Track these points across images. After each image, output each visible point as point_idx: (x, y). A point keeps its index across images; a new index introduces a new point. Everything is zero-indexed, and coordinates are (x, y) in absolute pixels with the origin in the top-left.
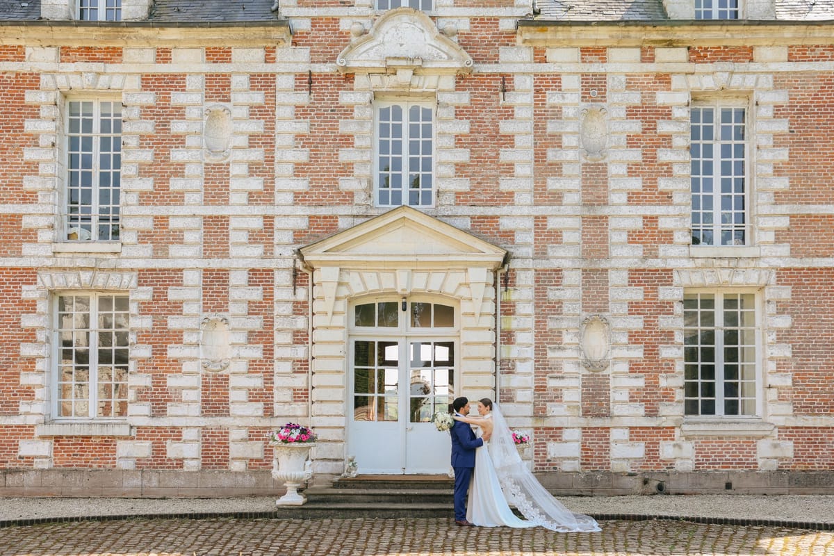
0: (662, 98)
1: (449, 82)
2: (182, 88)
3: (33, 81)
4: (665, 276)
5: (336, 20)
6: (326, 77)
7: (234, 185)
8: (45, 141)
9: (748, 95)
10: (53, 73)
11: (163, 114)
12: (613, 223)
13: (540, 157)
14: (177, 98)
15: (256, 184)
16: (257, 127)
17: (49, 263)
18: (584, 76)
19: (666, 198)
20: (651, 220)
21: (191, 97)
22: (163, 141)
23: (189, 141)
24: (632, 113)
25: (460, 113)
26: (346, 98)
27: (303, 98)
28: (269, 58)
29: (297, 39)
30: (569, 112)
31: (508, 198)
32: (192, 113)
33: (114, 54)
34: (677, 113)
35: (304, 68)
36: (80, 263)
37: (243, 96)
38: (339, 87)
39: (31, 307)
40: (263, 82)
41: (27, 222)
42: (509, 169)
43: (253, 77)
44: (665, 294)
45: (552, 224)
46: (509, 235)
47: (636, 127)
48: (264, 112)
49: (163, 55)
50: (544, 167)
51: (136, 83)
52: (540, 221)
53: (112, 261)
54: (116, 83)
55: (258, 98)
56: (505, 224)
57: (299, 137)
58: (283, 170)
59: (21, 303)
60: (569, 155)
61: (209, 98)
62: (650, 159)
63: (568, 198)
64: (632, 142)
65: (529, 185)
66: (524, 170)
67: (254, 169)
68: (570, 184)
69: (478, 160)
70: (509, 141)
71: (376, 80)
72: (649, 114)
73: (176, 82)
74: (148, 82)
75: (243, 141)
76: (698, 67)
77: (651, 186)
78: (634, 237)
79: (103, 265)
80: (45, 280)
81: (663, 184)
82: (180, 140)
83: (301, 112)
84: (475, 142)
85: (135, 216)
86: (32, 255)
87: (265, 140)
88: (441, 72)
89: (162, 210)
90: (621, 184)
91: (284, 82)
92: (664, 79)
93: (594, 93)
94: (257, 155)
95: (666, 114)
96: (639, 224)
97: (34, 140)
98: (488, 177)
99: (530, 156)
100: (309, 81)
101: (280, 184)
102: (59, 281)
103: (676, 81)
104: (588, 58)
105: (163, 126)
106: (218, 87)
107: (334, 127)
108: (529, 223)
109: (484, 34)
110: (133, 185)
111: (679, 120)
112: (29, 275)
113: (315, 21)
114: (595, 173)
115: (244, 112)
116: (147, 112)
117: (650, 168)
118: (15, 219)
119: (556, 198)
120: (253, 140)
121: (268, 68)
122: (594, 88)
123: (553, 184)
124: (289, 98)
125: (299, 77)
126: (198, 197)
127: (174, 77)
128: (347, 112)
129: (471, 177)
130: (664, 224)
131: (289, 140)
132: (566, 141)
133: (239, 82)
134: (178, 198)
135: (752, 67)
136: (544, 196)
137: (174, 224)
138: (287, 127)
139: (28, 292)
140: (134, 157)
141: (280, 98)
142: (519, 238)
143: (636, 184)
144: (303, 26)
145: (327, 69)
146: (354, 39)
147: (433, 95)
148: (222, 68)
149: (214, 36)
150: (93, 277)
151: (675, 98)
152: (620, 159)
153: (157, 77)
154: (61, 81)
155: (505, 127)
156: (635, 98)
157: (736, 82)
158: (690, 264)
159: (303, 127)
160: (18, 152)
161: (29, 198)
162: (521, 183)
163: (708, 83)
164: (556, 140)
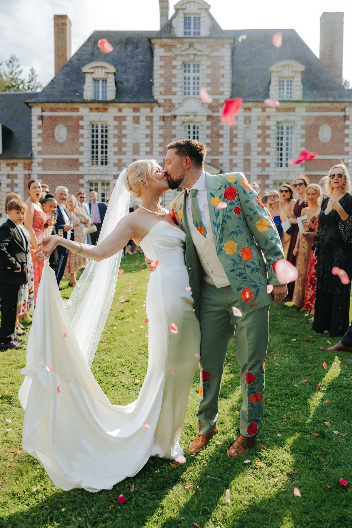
0: (268, 123)
1: (205, 119)
2: (125, 120)
3: (81, 118)
4: (267, 177)
5: (171, 100)
6: (168, 117)
7: (141, 149)
8: (85, 136)
9: (294, 122)
10: (88, 116)
11: (120, 128)
12: (252, 161)
13: (231, 141)
14: (124, 123)
15: (148, 149)
16: (148, 132)
17: (88, 173)
18: (245, 117)
19: (268, 153)
20: (264, 160)
21: (128, 123)
22: (120, 136)
23: (128, 136)
24: (259, 128)
25: (208, 128)
26: (174, 123)
27: (162, 123)
28: (151, 111)
29: (160, 105)
30: (240, 127)
31: (221, 153)
32: (128, 128)
33: (105, 110)
34: (272, 128)
35: (162, 115)
36: (97, 173)
37: (144, 122)
38: (172, 120)
39: (82, 185)
40: (150, 118)
41: (80, 161)
42: (222, 145)
43: (147, 117)
44: (267, 182)
45: (234, 161)
46: (222, 165)
47: (260, 132)
48: (150, 127)
49: (120, 110)
50: (233, 144)
51: (112, 118)
52: (231, 160)
53: (106, 173)
54: (106, 119)
55: (148, 123)
56: (220, 161)
57: (160, 135)
58: (156, 145)
59: (80, 185)
60: (239, 140)
61: (134, 123)
62: (264, 142)
63: (239, 154)
64: (259, 136)
65: (228, 149)
66: (227, 144)
67: (147, 145)
68: (239, 149)
69: (213, 142)
70: (222, 136)
71: (183, 118)
72: (264, 128)
73: (124, 118)
74: (116, 118)
75: (144, 136)
76: (279, 114)
77: (264, 150)
78: (259, 165)
79: (103, 173)
80: (87, 178)
81: (268, 149)
82: (125, 136)
83: (161, 127)
84: (212, 137)
85: (112, 158)
86: (82, 170)
87: (150, 136)
88: (202, 116)
89: (120, 157)
90: (255, 149)
91: (156, 119)
92: (268, 117)
93: (248, 122)
94: (148, 140)
95: (268, 128)
96: (260, 162)
97: (82, 136)
98: (216, 147)
99: (228, 141)
100: (163, 118)
101: (155, 149)
102: (90, 178)
103: (272, 118)
104: (246, 111)
105: (120, 132)
106: (136, 120)
107: (170, 132)
108: (228, 161)
109: (216, 104)
110: (111, 149)
111: (273, 130)
112: (82, 176)
113: (165, 100)
114: (247, 147)
115: (144, 127)
116: (116, 127)
117: (264, 144)
118: (77, 160)
119: (236, 153)
120: (147, 136)
121: (150, 114)
122: (247, 120)
123: (235, 149)
124: (157, 123)
125: (160, 117)
126: (131, 153)
127: (123, 117)
128: (174, 128)
129: (211, 147)
130: (267, 161)
131: (157, 136)
132: (239, 136)
133: (142, 119)
134: (125, 153)
135: (295, 114)
136: (232, 153)
137: (123, 161)
138: (157, 132)
139: (81, 181)
140: (112, 141)
141: (155, 123)
142: (224, 165)
143: (260, 149)
144: (161, 101)
145: (168, 114)
146: (177, 106)
147: (199, 122)
148: (137, 114)
149: (135, 105)
150: (100, 177)
151: (272, 123)
152: (255, 142)
153: (119, 117)
154: (91, 119)
155: (221, 132)
156: (260, 123)
157: (290, 118)
158: (275, 173)
159: (161, 132)
160: (78, 139)
161: (81, 153)
162: (225, 148)
163: (281, 119)
164: (236, 136)
